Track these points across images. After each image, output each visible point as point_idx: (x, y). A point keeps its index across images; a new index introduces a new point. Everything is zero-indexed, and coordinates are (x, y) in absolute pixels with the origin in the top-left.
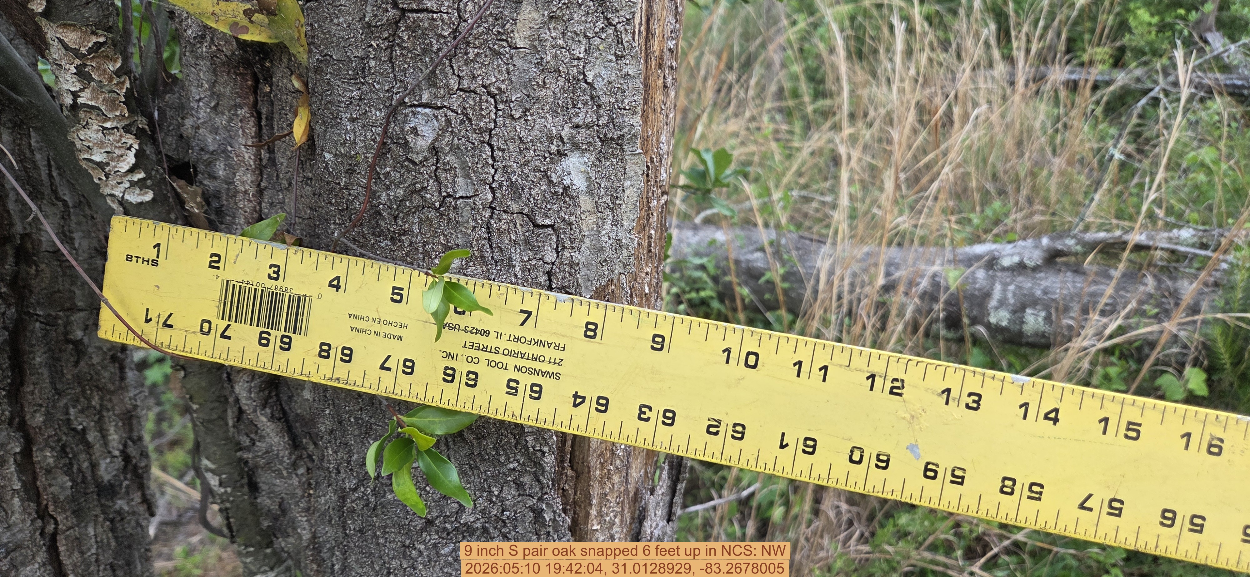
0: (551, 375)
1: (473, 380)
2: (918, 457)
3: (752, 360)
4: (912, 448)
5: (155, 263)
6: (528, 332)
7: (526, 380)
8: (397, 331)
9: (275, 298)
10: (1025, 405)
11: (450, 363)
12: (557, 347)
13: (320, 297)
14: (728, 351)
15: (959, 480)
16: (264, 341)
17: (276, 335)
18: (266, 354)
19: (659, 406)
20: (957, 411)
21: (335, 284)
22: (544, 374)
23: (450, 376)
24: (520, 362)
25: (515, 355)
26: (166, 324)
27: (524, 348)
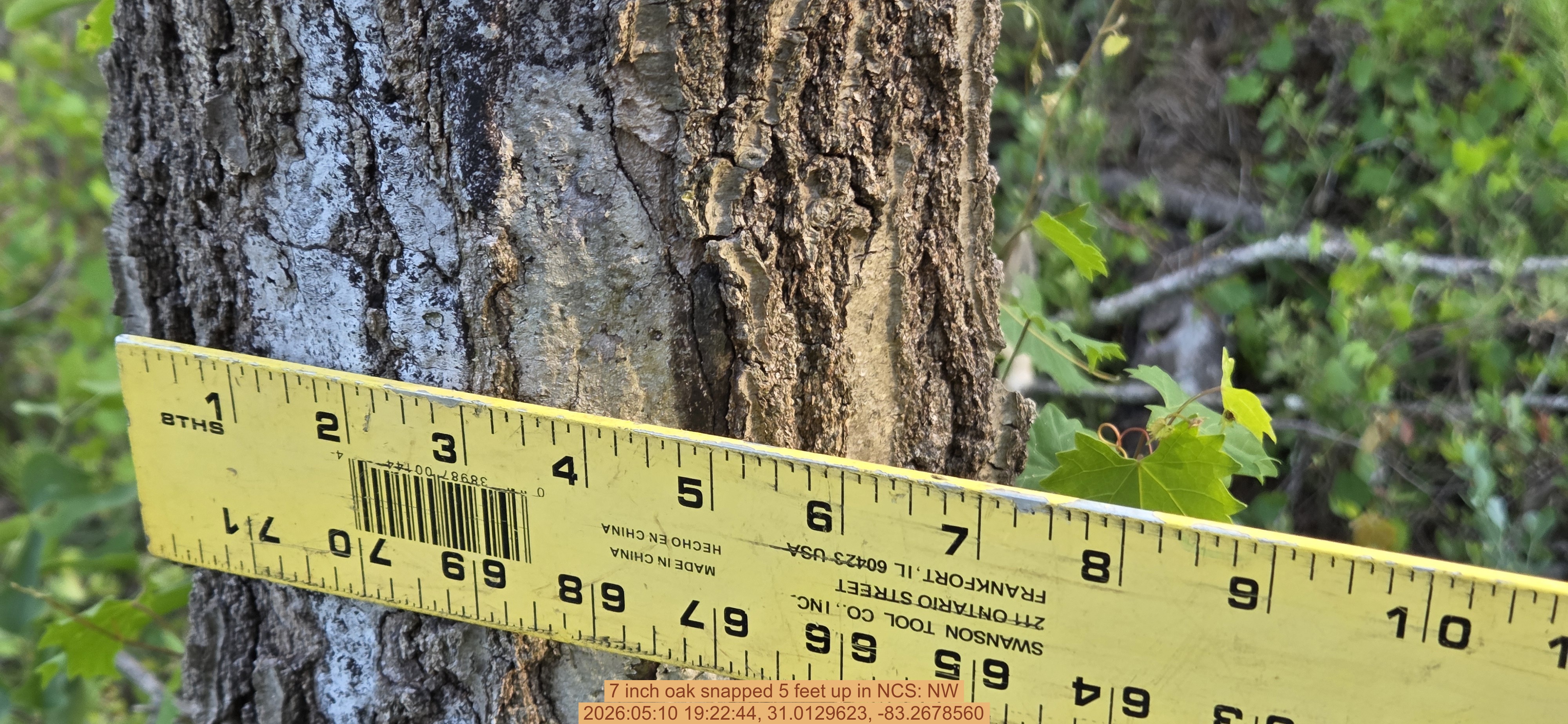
0: (1024, 646)
1: (866, 649)
3: (1455, 632)
5: (217, 428)
6: (964, 566)
7: (973, 654)
8: (702, 559)
9: (456, 494)
11: (817, 618)
12: (1029, 595)
14: (1400, 612)
16: (452, 568)
18: (461, 592)
19: (1257, 710)
21: (566, 472)
22: (1008, 642)
23: (819, 640)
24: (957, 621)
25: (946, 607)
26: (265, 537)
27: (961, 596)
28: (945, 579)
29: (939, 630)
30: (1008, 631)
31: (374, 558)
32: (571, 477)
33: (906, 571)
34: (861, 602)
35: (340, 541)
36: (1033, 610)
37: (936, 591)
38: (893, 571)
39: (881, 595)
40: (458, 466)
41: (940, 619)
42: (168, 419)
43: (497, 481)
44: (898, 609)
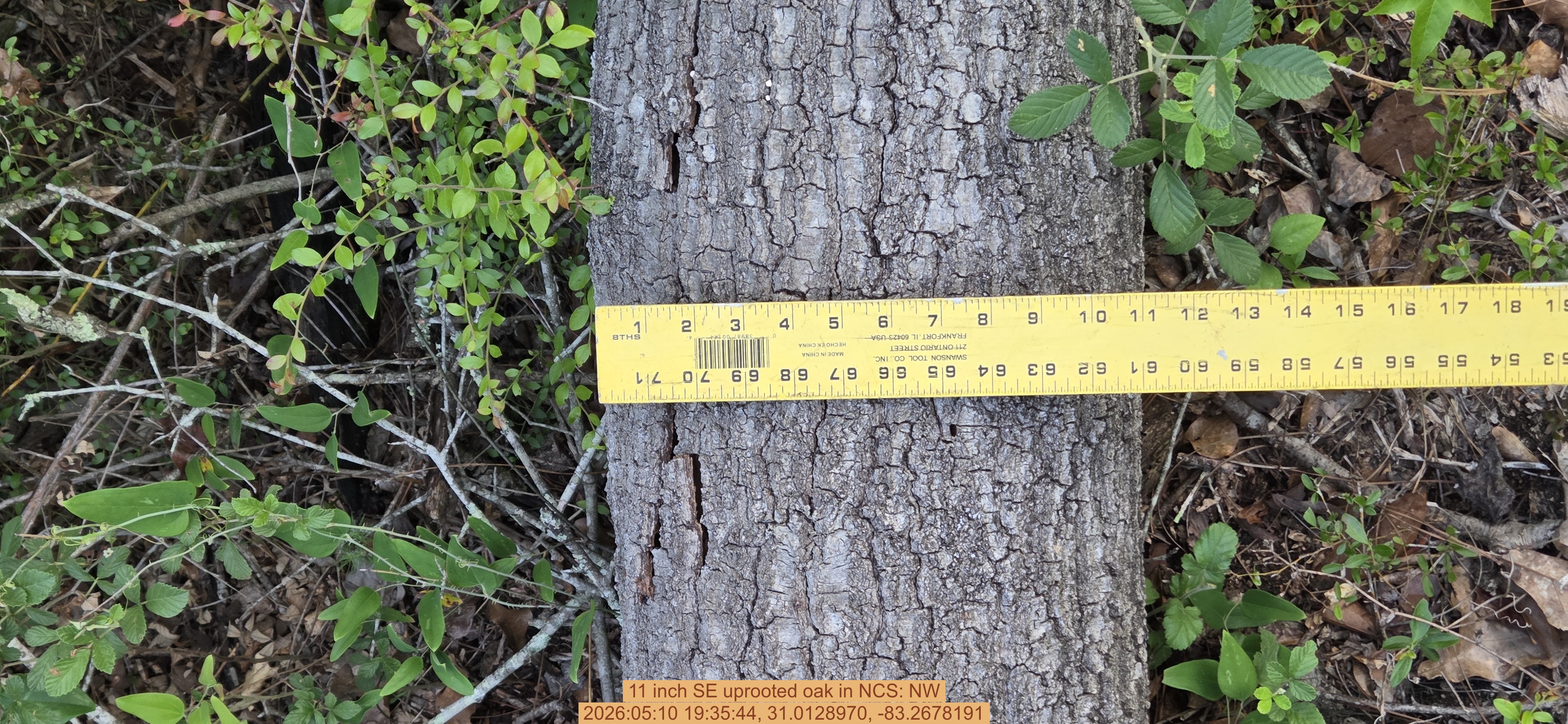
0: (960, 357)
1: (902, 372)
2: (1225, 358)
3: (1101, 316)
4: (1221, 353)
5: (638, 337)
6: (937, 329)
7: (942, 365)
8: (839, 349)
9: (740, 345)
10: (1288, 308)
11: (884, 365)
12: (961, 336)
13: (774, 336)
14: (1083, 313)
15: (1255, 368)
16: (736, 377)
17: (745, 371)
18: (740, 388)
19: (1042, 363)
20: (1245, 321)
21: (785, 324)
22: (954, 357)
23: (884, 373)
24: (935, 353)
25: (930, 348)
26: (655, 382)
27: (936, 342)
28: (930, 337)
29: (929, 358)
30: (954, 352)
31: (703, 381)
32: (787, 326)
33: (916, 337)
34: (900, 353)
35: (688, 376)
36: (961, 342)
37: (928, 342)
38: (911, 337)
39: (907, 349)
40: (741, 332)
41: (929, 354)
42: (615, 337)
43: (755, 336)
44: (913, 353)
